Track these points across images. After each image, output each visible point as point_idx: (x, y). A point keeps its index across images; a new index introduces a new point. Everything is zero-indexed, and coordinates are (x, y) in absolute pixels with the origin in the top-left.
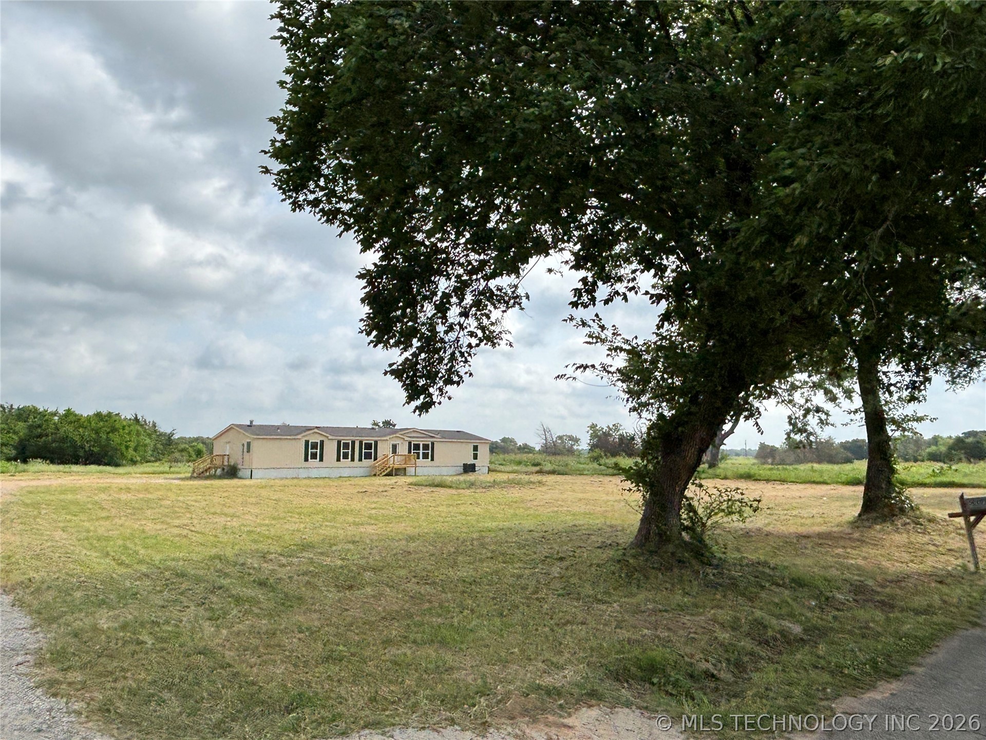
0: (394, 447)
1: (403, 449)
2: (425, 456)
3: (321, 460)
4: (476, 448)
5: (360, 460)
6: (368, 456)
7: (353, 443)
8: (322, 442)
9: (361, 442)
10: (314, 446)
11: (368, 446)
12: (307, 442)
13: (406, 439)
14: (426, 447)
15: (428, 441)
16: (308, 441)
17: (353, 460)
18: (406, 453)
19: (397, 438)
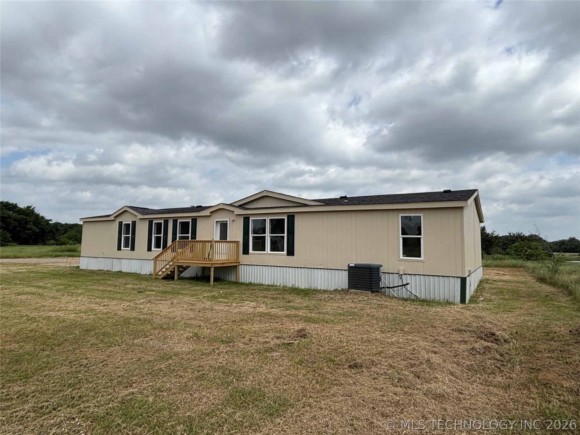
0: (224, 228)
1: (235, 231)
2: (276, 246)
3: (133, 248)
7: (166, 222)
8: (134, 223)
9: (175, 221)
10: (127, 229)
12: (121, 225)
13: (237, 211)
14: (276, 225)
15: (282, 213)
16: (122, 222)
18: (241, 239)
19: (225, 212)
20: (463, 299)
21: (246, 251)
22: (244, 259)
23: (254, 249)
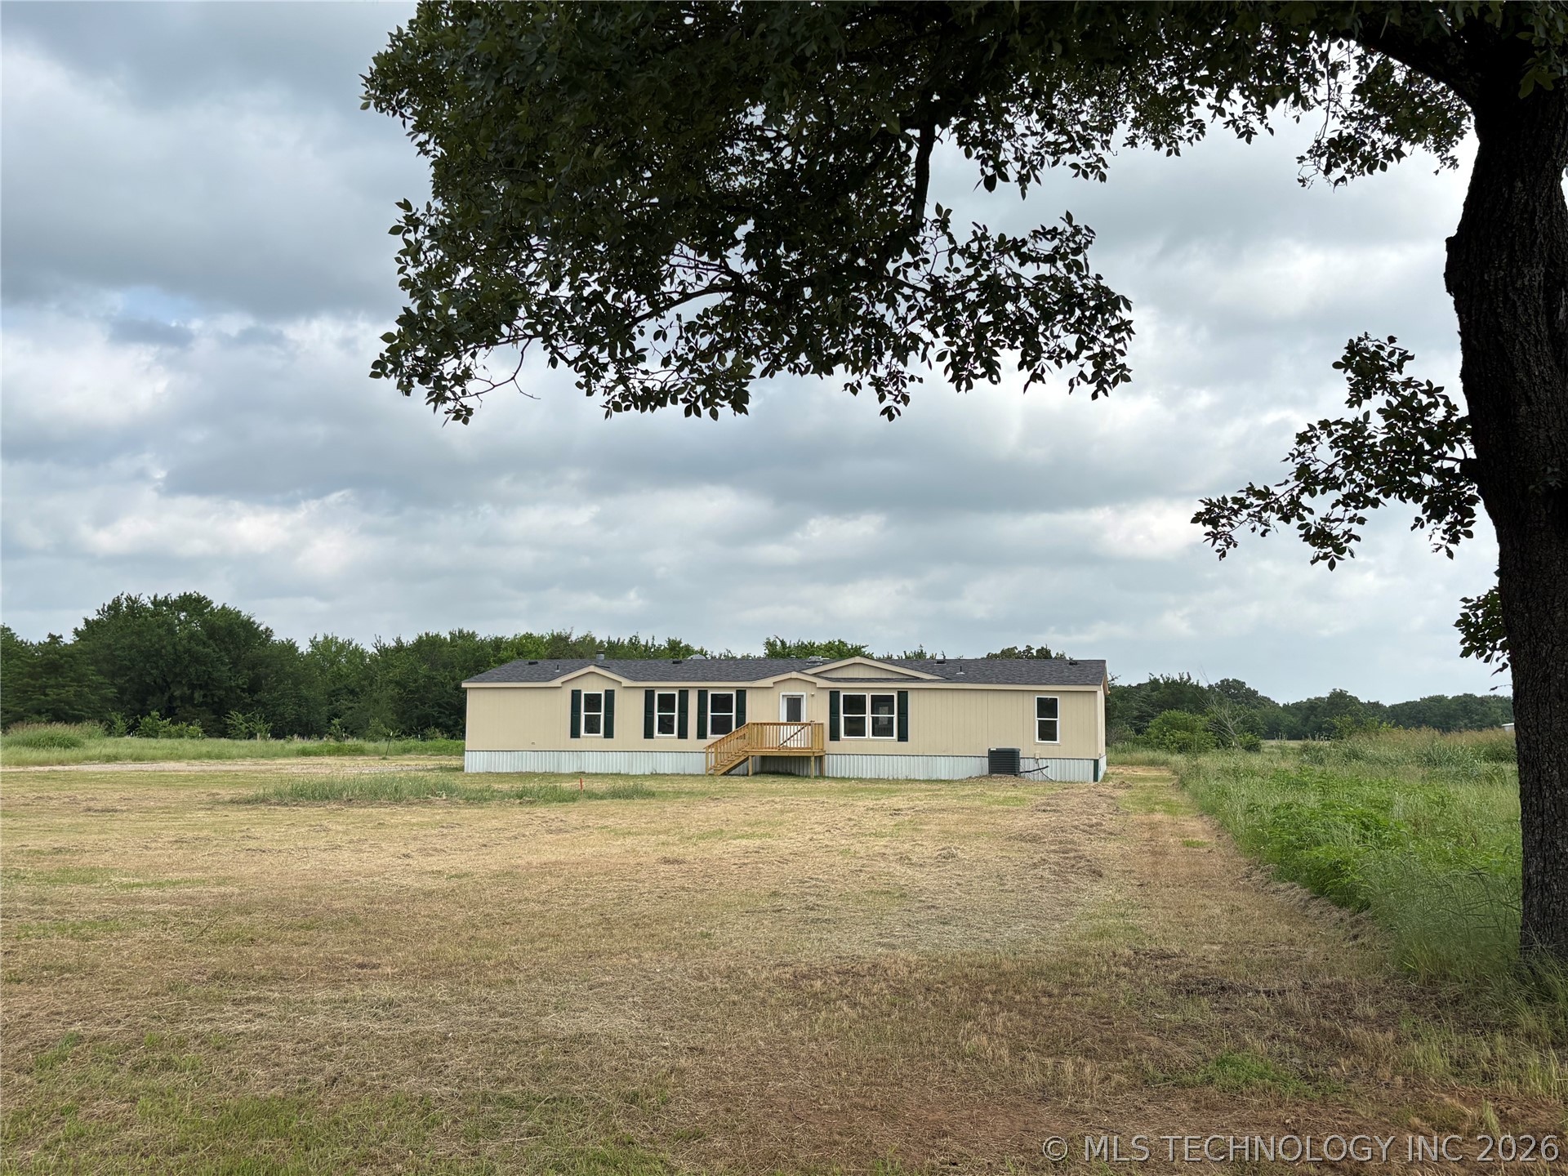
0: (794, 705)
1: (816, 710)
2: (881, 729)
3: (609, 733)
4: (1047, 708)
5: (702, 735)
6: (722, 726)
7: (684, 694)
8: (610, 695)
9: (702, 694)
10: (593, 701)
11: (722, 702)
12: (576, 695)
13: (821, 683)
14: (880, 702)
15: (890, 689)
16: (579, 693)
17: (683, 734)
18: (825, 719)
19: (798, 682)
20: (1096, 779)
21: (834, 736)
22: (831, 746)
23: (848, 733)
